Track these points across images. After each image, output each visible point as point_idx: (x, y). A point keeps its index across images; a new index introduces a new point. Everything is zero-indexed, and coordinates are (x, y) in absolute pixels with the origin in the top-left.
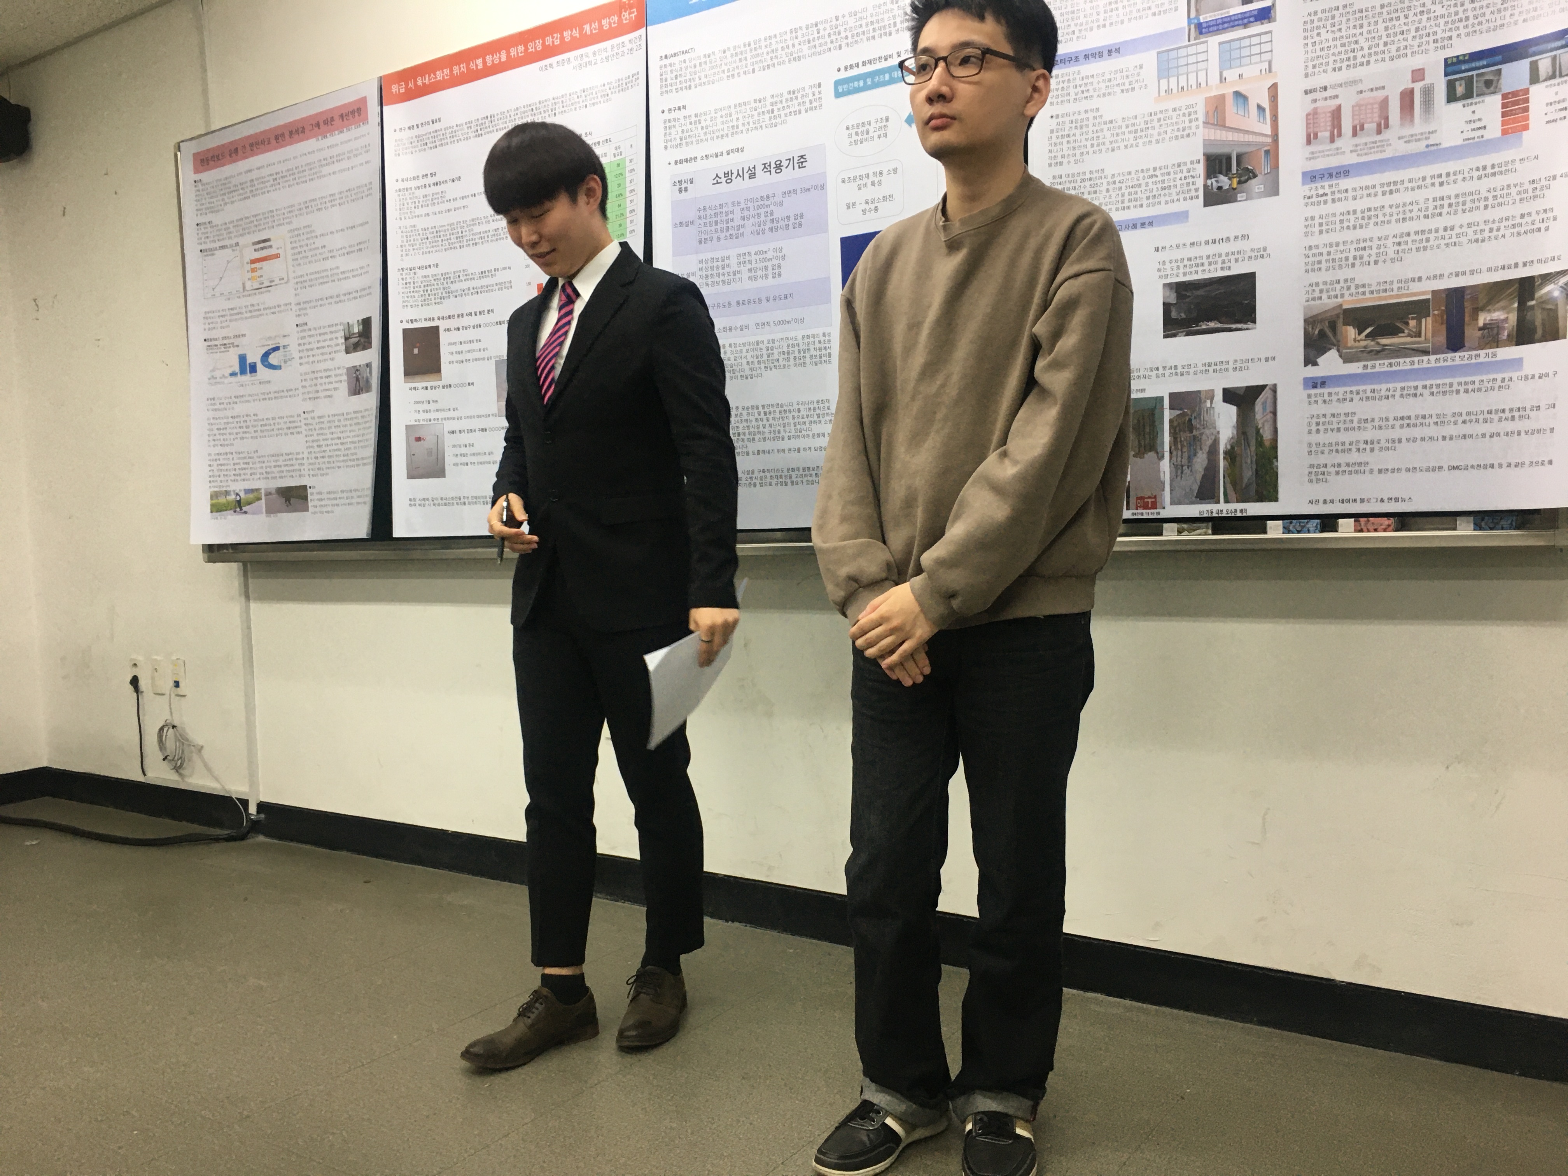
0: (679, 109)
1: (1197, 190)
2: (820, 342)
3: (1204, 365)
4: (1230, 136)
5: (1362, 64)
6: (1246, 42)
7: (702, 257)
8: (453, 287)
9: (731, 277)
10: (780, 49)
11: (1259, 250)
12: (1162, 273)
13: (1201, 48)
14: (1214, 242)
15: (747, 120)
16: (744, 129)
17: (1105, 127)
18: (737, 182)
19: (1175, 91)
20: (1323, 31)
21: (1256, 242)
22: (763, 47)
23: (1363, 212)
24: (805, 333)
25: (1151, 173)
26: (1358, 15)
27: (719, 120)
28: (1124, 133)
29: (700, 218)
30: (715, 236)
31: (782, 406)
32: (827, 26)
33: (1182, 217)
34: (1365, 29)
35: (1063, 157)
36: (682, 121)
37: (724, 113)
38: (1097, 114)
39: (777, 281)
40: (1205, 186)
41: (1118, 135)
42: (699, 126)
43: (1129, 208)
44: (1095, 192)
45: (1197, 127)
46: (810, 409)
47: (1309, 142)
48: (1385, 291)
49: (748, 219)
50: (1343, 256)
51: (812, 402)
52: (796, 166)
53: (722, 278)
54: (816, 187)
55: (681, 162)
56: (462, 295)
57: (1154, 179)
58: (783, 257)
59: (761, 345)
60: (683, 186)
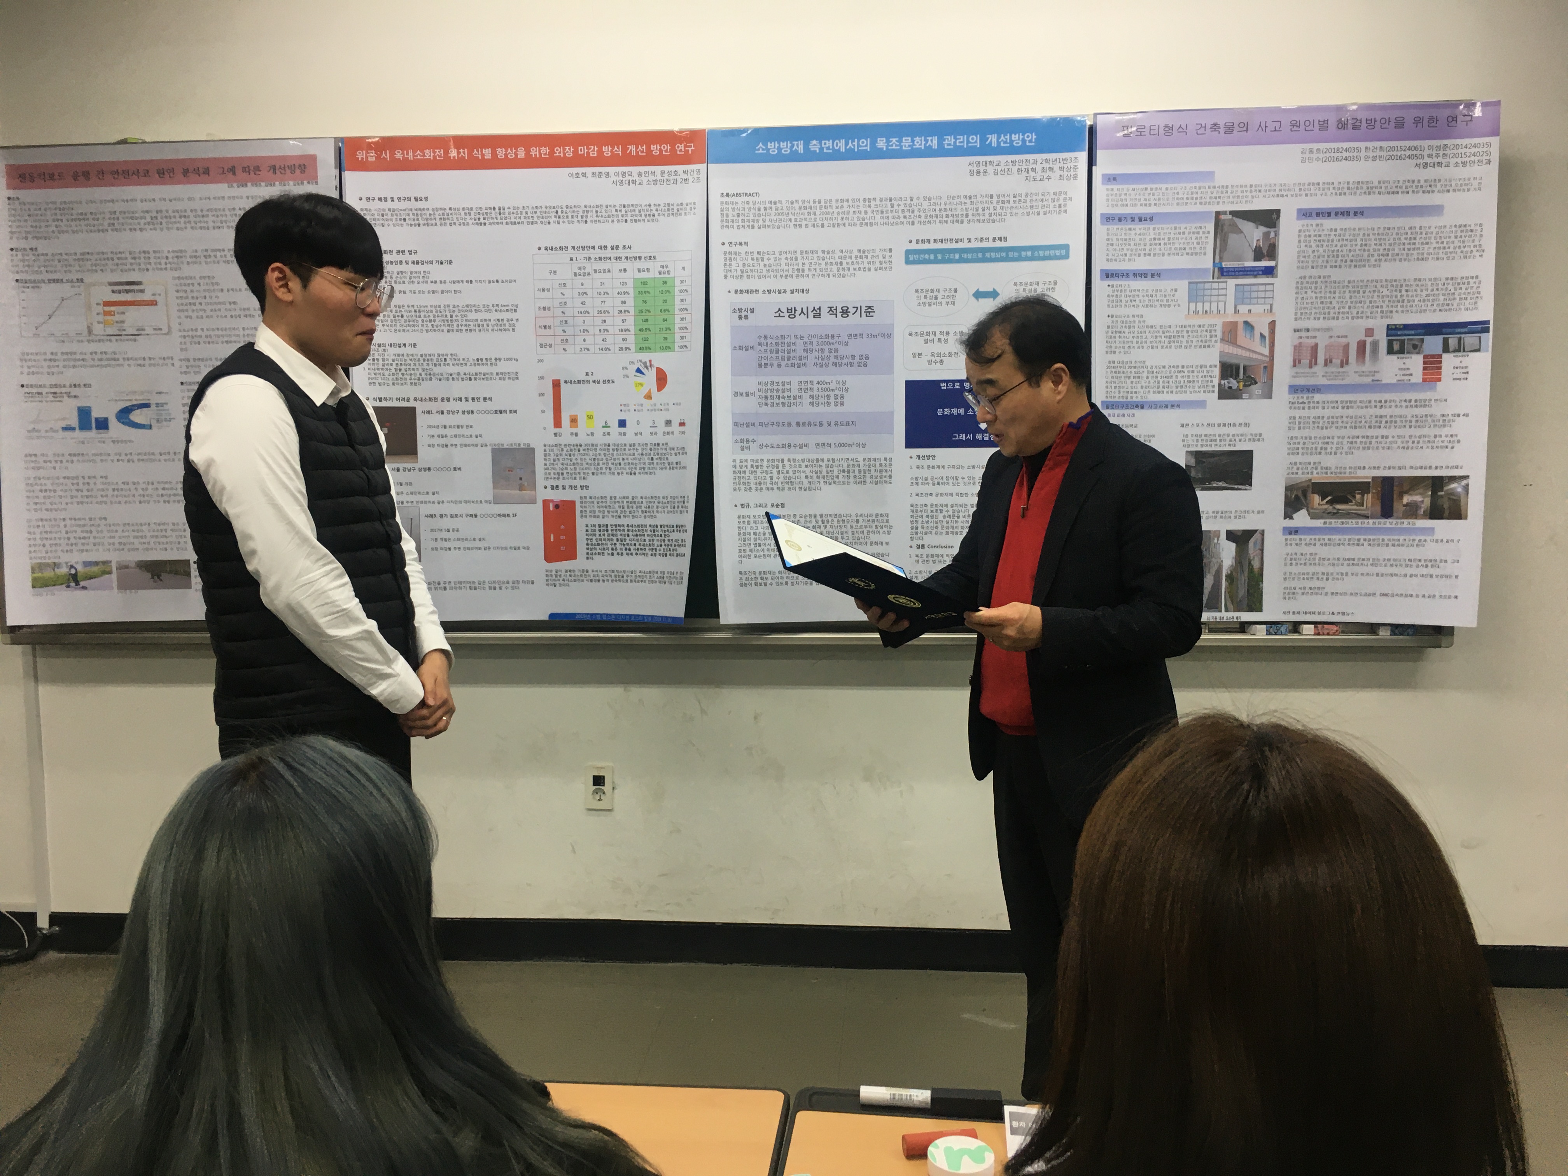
0: (741, 244)
1: (1213, 387)
2: (881, 465)
3: (1213, 512)
4: (1239, 352)
5: (1333, 318)
6: (1255, 288)
7: (763, 379)
8: (437, 370)
9: (792, 401)
10: (851, 212)
11: (1256, 435)
12: (1185, 443)
13: (1222, 285)
14: (1224, 425)
15: (813, 267)
16: (810, 274)
17: (1147, 330)
18: (800, 320)
19: (1201, 312)
20: (1309, 291)
21: (1254, 429)
22: (834, 207)
23: (1328, 418)
24: (867, 456)
25: (1180, 369)
26: (1333, 285)
27: (783, 261)
28: (1161, 337)
29: (760, 344)
30: (776, 363)
31: (840, 516)
32: (902, 203)
33: (1201, 404)
34: (1337, 295)
35: (1116, 347)
36: (743, 255)
37: (789, 256)
38: (1142, 320)
39: (839, 409)
40: (1220, 385)
41: (1156, 337)
42: (762, 264)
43: (1163, 392)
44: (1139, 377)
45: (1216, 342)
46: (869, 521)
47: (1295, 366)
48: (1340, 473)
49: (811, 352)
50: (1314, 446)
51: (871, 515)
52: (864, 314)
53: (782, 400)
54: (883, 335)
55: (741, 292)
56: (448, 379)
57: (1182, 374)
58: (847, 390)
59: (820, 463)
60: (744, 314)
